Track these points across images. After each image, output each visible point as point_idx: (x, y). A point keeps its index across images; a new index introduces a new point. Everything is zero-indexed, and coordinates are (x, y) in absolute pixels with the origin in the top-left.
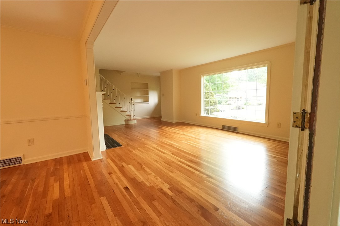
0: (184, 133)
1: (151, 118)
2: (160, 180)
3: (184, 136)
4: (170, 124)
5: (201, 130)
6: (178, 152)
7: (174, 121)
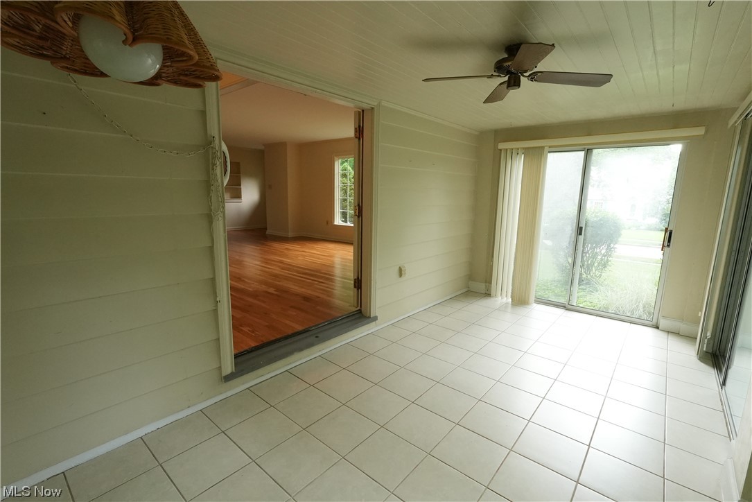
0: (303, 250)
1: (245, 230)
2: (264, 286)
3: (303, 253)
4: (284, 240)
5: (332, 246)
6: (289, 267)
7: (290, 235)
